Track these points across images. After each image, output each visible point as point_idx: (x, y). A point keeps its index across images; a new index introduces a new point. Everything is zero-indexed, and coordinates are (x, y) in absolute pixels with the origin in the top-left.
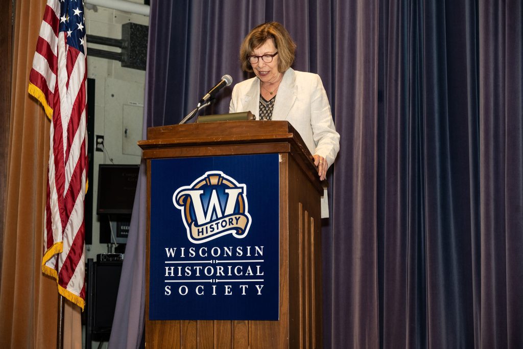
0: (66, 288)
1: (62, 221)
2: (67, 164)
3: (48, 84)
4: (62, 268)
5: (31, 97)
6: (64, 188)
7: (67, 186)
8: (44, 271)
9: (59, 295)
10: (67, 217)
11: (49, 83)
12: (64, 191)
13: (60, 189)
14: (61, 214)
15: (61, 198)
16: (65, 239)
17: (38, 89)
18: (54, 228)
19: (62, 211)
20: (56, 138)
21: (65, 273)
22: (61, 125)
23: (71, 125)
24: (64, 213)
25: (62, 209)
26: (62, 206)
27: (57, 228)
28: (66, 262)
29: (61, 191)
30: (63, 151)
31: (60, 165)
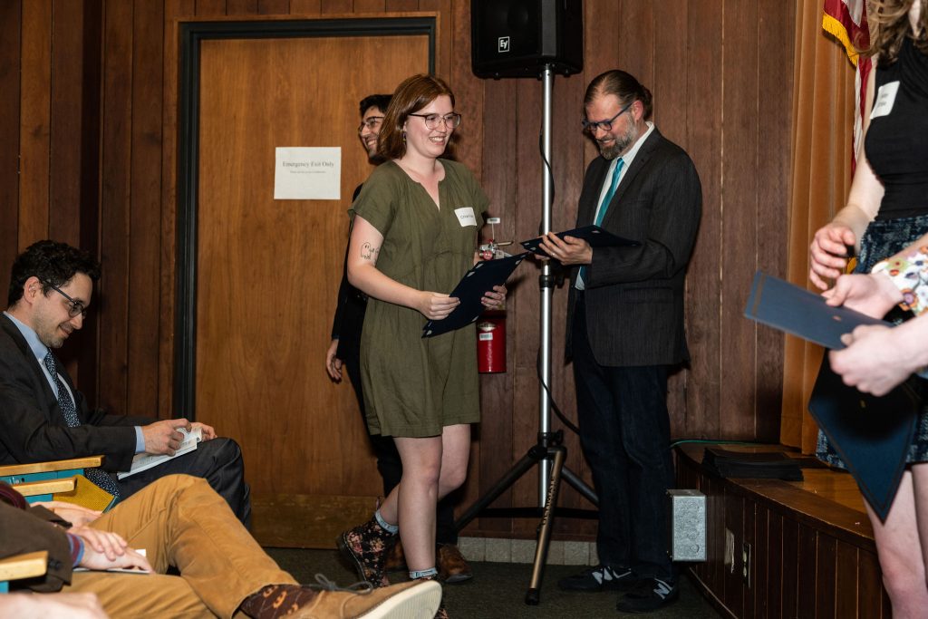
3: (850, 13)
5: (827, 35)
11: (853, 12)
17: (838, 22)
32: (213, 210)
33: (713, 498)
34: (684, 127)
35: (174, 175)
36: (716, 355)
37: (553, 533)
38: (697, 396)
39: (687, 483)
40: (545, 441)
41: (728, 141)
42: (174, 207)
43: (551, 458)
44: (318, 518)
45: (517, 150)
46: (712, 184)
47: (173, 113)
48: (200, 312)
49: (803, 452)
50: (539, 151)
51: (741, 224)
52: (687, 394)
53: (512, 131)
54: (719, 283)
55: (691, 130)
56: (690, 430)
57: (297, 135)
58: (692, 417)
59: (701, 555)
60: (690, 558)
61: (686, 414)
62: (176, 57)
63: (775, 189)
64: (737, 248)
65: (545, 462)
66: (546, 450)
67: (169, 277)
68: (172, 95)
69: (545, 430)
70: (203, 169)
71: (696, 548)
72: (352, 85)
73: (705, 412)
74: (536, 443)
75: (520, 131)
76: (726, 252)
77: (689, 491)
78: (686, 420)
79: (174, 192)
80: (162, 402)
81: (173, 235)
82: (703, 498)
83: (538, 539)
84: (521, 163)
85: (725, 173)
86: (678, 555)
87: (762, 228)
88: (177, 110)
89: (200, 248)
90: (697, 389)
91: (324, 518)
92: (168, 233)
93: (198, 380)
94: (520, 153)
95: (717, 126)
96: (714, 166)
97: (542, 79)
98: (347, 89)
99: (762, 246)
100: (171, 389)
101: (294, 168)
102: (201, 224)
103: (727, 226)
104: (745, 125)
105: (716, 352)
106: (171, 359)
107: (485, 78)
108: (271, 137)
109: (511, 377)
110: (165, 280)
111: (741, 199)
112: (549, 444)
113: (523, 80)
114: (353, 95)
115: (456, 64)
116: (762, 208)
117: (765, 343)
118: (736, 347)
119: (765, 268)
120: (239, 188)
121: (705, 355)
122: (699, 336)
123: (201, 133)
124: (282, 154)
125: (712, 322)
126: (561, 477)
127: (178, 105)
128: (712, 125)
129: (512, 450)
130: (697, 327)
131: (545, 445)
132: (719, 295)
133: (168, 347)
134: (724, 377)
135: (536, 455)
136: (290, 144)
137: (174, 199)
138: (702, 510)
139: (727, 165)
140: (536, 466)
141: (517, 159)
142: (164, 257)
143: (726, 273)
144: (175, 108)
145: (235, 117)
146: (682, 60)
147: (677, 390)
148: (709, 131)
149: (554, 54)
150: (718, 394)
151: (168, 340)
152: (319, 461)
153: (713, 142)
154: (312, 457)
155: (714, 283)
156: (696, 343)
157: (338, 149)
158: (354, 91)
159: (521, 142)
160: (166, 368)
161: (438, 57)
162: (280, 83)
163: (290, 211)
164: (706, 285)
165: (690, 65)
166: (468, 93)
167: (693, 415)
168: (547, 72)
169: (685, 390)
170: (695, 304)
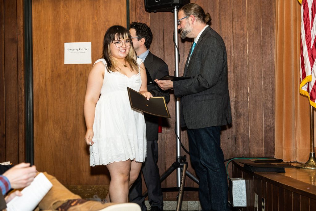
0: (314, 102)
1: (311, 63)
2: (312, 29)
4: (312, 90)
6: (311, 44)
7: (312, 42)
8: (301, 93)
9: (310, 106)
10: (314, 61)
12: (311, 46)
13: (308, 44)
14: (310, 59)
15: (309, 50)
16: (313, 73)
18: (306, 67)
19: (311, 57)
20: (305, 15)
21: (313, 93)
22: (308, 7)
23: (313, 6)
24: (312, 58)
25: (310, 56)
26: (311, 55)
27: (308, 67)
28: (314, 87)
29: (309, 46)
30: (309, 22)
31: (308, 30)
32: (39, 69)
33: (248, 181)
34: (232, 31)
35: (22, 55)
36: (247, 123)
37: (183, 198)
38: (240, 140)
39: (237, 175)
40: (179, 160)
41: (250, 36)
42: (23, 68)
43: (182, 167)
44: (86, 195)
45: (164, 41)
46: (244, 53)
47: (21, 29)
48: (35, 111)
49: (284, 162)
50: (173, 42)
51: (256, 69)
52: (236, 139)
53: (162, 33)
54: (247, 93)
55: (234, 32)
56: (238, 154)
57: (73, 37)
58: (238, 149)
59: (244, 204)
60: (240, 206)
61: (236, 147)
62: (22, 7)
63: (269, 55)
64: (255, 79)
65: (179, 169)
66: (179, 164)
67: (22, 97)
68: (21, 22)
69: (179, 155)
70: (35, 52)
71: (242, 201)
72: (95, 16)
73: (244, 146)
74: (175, 161)
75: (165, 34)
76: (250, 81)
77: (239, 178)
78: (236, 150)
79: (23, 62)
80: (20, 149)
81: (23, 80)
82: (244, 181)
83: (177, 200)
84: (165, 47)
85: (249, 49)
86: (235, 205)
87: (265, 71)
88: (23, 28)
89: (34, 85)
90: (240, 137)
91: (89, 195)
92: (21, 79)
93: (35, 140)
94: (165, 43)
95: (245, 30)
96: (244, 46)
97: (173, 12)
98: (93, 18)
99: (264, 78)
100: (24, 143)
101: (72, 51)
102: (34, 75)
103: (250, 70)
104: (256, 29)
105: (248, 122)
106: (23, 131)
107: (150, 12)
108: (62, 38)
109: (164, 134)
110: (20, 98)
111: (256, 59)
112: (181, 162)
113: (165, 13)
114: (95, 21)
115: (138, 7)
116: (264, 63)
117: (267, 117)
118: (255, 119)
119: (267, 87)
120: (50, 60)
121: (243, 123)
122: (240, 116)
123: (33, 37)
124: (67, 45)
125: (245, 109)
126: (186, 174)
127: (23, 26)
128: (243, 29)
129: (165, 164)
130: (239, 112)
131: (179, 162)
132: (248, 98)
133: (22, 127)
134: (251, 132)
135: (175, 166)
136: (70, 42)
137: (23, 65)
138: (244, 186)
139: (249, 46)
140: (175, 170)
141: (164, 45)
142: (19, 89)
143: (251, 89)
144: (22, 27)
145: (47, 31)
146: (230, 3)
147: (232, 138)
148: (242, 32)
149: (179, 2)
150: (249, 139)
151: (22, 123)
152: (86, 171)
153: (244, 36)
154: (83, 170)
155: (246, 94)
156: (239, 118)
157: (90, 43)
158: (96, 19)
159: (165, 38)
160: (22, 135)
161: (130, 4)
162: (66, 16)
163: (71, 69)
164: (242, 95)
165: (233, 5)
166: (143, 19)
167: (239, 147)
168: (176, 9)
169: (235, 138)
170: (238, 102)
